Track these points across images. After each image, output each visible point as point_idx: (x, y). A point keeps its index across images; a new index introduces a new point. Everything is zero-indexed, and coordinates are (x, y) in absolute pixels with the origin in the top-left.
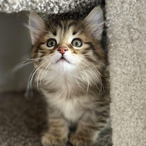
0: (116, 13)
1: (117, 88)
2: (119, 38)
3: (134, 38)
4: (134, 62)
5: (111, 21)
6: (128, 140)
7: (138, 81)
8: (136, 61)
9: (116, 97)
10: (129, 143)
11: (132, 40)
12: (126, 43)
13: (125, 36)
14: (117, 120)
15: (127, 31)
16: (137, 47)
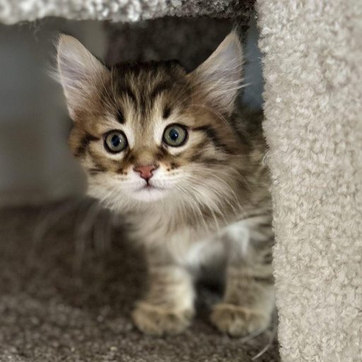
0: (286, 16)
1: (290, 210)
2: (297, 82)
3: (335, 83)
4: (336, 144)
5: (273, 37)
6: (321, 338)
7: (347, 193)
8: (341, 141)
9: (289, 232)
10: (324, 345)
11: (330, 87)
12: (313, 96)
13: (311, 77)
14: (291, 289)
15: (317, 65)
16: (344, 105)
